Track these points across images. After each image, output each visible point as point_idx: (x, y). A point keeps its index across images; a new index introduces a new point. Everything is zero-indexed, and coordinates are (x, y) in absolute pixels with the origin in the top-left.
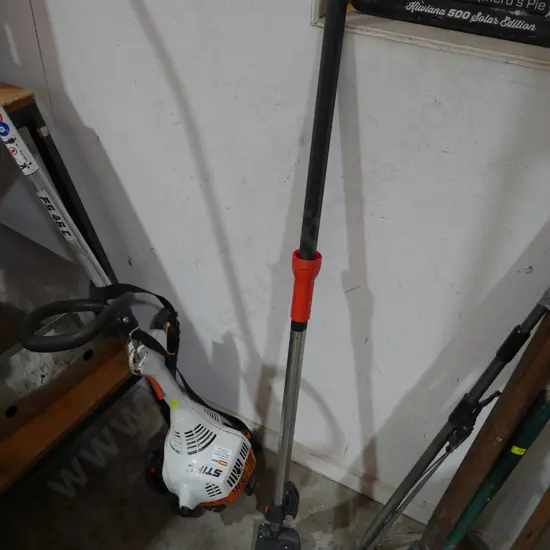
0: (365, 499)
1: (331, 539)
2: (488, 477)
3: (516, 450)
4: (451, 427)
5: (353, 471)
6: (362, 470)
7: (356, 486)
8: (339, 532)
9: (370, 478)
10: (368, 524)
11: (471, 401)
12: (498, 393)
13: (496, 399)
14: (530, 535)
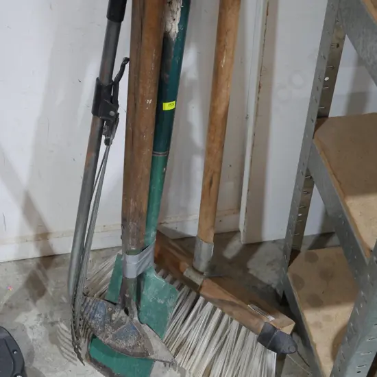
0: (48, 259)
1: (37, 313)
2: (155, 149)
3: (167, 106)
4: (99, 120)
5: (23, 239)
6: (30, 233)
7: (33, 252)
8: (40, 302)
9: (43, 236)
10: (64, 279)
11: (105, 82)
12: (126, 60)
13: (127, 66)
14: (211, 183)
